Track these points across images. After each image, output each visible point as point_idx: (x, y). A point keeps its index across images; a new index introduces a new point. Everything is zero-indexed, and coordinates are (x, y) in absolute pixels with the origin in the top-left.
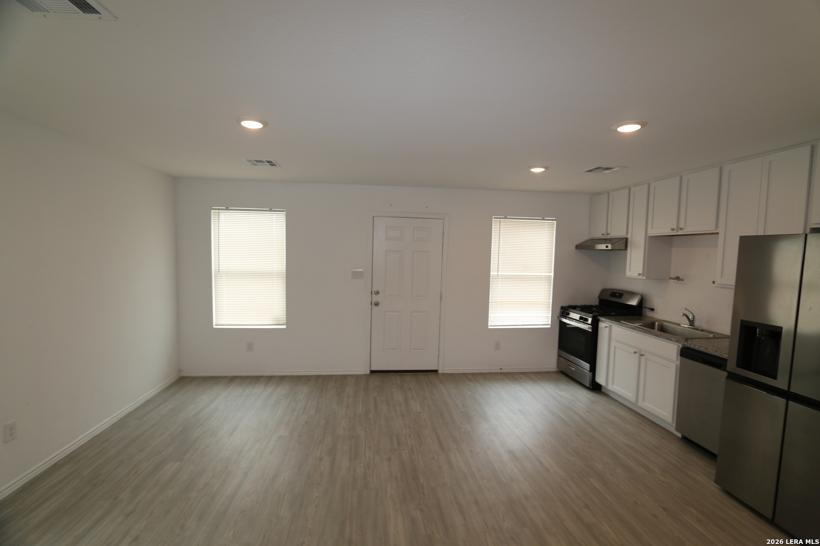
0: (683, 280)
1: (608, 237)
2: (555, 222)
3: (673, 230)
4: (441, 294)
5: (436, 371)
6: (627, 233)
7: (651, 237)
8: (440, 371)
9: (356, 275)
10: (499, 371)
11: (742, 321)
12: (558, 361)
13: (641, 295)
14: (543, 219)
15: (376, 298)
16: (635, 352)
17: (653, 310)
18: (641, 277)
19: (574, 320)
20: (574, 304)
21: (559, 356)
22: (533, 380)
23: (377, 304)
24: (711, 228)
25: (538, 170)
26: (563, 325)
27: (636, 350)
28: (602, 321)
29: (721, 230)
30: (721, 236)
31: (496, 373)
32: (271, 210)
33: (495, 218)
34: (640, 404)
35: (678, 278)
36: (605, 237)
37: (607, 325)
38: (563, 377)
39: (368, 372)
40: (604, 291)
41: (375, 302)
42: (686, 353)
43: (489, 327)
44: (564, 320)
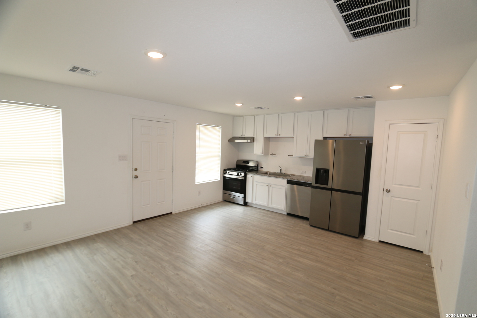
0: (276, 155)
1: (244, 136)
2: (221, 128)
3: (276, 135)
4: (173, 168)
5: (171, 213)
6: (254, 135)
7: (265, 137)
8: (173, 213)
9: (122, 158)
10: (200, 206)
11: (316, 168)
12: (223, 196)
13: (258, 162)
14: (216, 126)
15: (136, 173)
16: (267, 185)
17: (262, 167)
18: (262, 154)
19: (233, 175)
20: (229, 168)
21: (224, 193)
22: (212, 208)
23: (136, 177)
24: (291, 136)
25: (239, 105)
26: (224, 177)
27: (268, 185)
28: (248, 174)
29: (295, 136)
30: (295, 138)
31: (200, 207)
32: (46, 106)
33: (198, 124)
34: (270, 206)
35: (272, 154)
36: (242, 136)
37: (252, 176)
38: (228, 203)
39: (132, 223)
40: (238, 161)
41: (135, 176)
42: (289, 182)
43: (196, 184)
44: (226, 175)
